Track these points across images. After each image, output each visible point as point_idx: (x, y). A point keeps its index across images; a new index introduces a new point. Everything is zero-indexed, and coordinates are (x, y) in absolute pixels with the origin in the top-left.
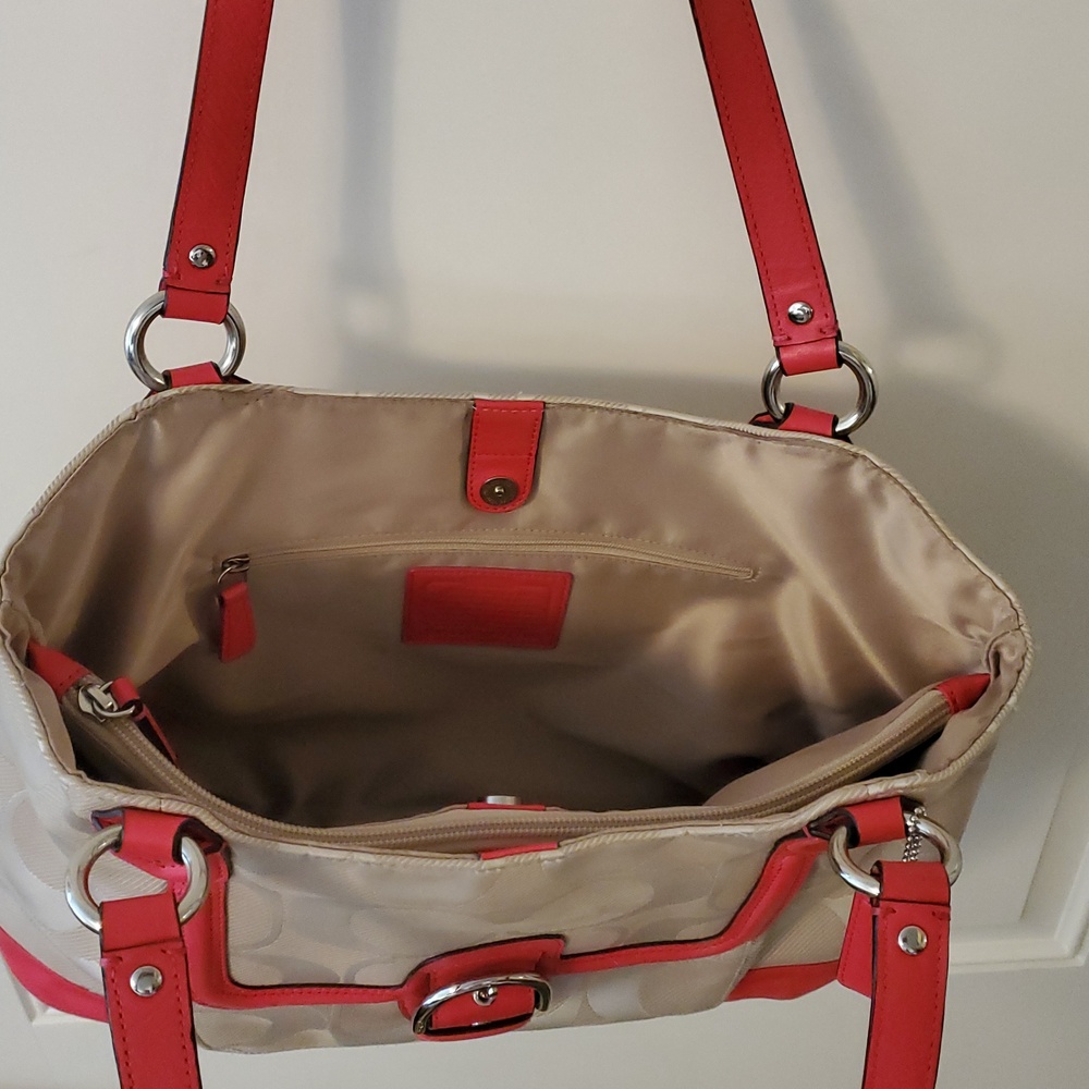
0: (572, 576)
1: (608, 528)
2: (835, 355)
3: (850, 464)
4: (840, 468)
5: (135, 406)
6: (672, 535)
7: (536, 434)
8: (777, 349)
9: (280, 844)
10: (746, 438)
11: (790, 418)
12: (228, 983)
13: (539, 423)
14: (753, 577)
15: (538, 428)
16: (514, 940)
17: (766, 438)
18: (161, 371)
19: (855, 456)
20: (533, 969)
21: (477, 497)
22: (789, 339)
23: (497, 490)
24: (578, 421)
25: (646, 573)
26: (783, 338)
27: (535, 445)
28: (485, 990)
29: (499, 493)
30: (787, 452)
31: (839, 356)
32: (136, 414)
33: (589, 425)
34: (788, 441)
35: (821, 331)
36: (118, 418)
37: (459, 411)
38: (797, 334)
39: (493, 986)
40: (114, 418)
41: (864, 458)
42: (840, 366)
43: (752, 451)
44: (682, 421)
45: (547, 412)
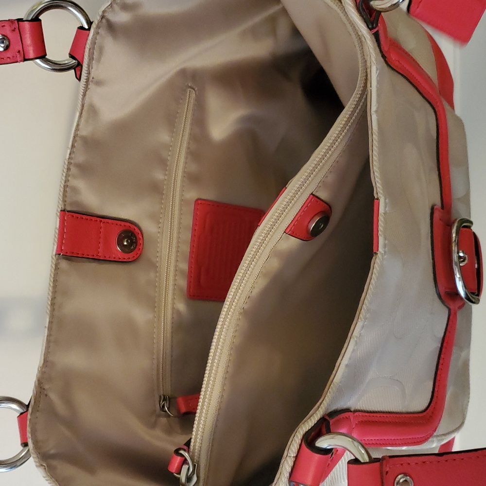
0: (197, 200)
1: (159, 176)
2: (31, 23)
3: (108, 21)
4: (111, 27)
5: (37, 466)
6: (164, 137)
7: (84, 217)
8: (25, 60)
9: (334, 380)
10: (89, 87)
11: (75, 56)
12: (425, 413)
13: (75, 215)
14: (194, 89)
15: (79, 216)
16: (432, 237)
17: (89, 73)
18: (21, 448)
19: (103, 17)
20: (449, 227)
21: (131, 255)
22: (19, 52)
23: (125, 243)
24: (75, 190)
25: (193, 155)
26: (18, 56)
27: (94, 219)
28: (460, 257)
29: (127, 241)
30: (99, 60)
31: (32, 20)
32: (42, 465)
33: (80, 184)
34: (91, 59)
35: (14, 30)
36: (44, 477)
37: (64, 264)
38: (16, 46)
39: (458, 253)
40: (44, 480)
41: (104, 12)
42: (40, 20)
43: (99, 83)
44: (78, 125)
45: (68, 209)
